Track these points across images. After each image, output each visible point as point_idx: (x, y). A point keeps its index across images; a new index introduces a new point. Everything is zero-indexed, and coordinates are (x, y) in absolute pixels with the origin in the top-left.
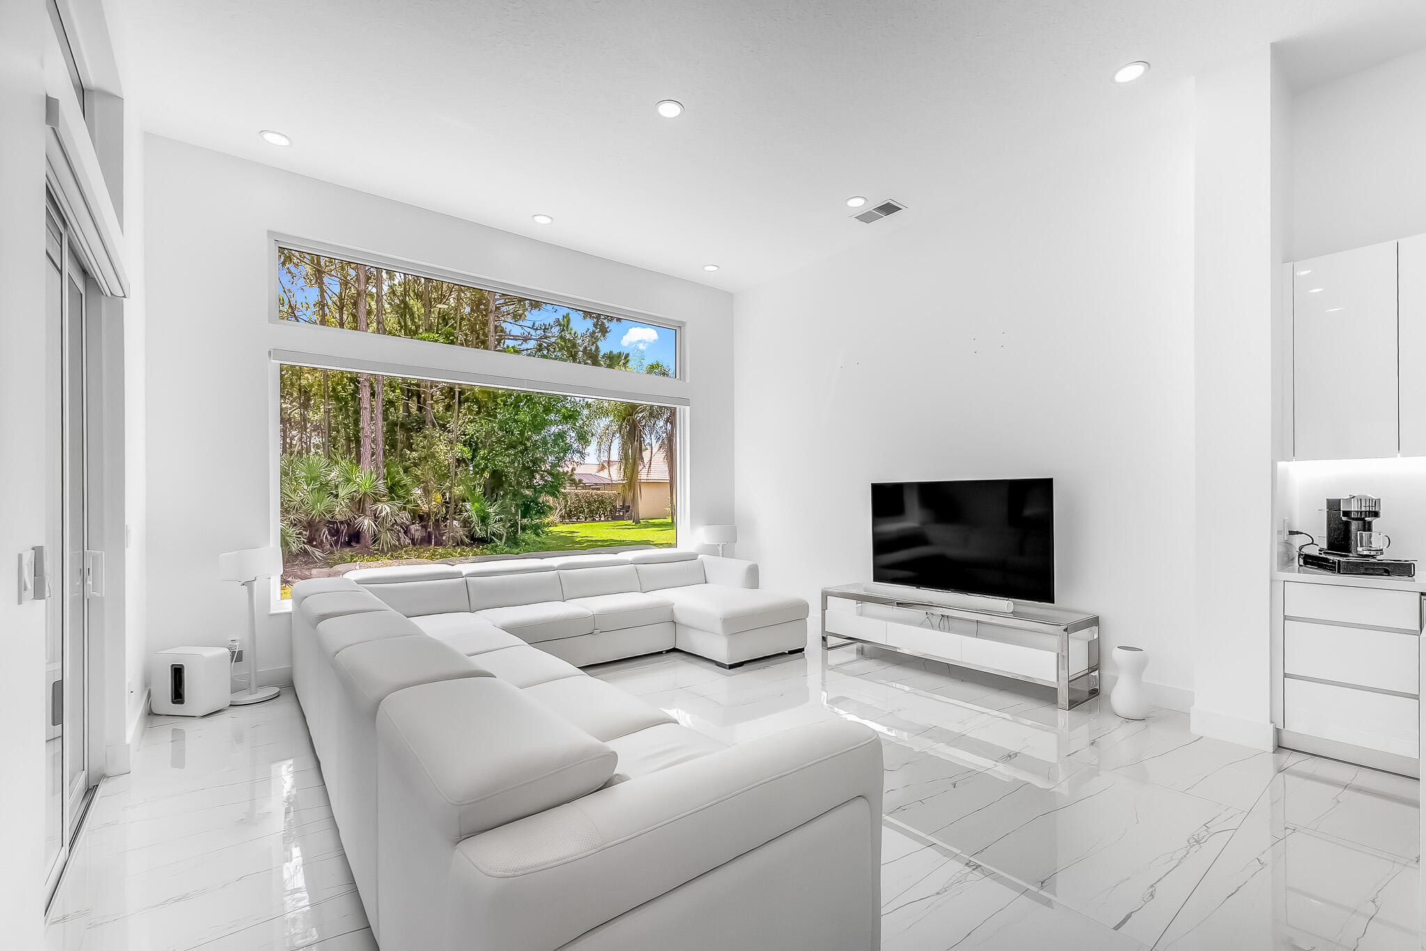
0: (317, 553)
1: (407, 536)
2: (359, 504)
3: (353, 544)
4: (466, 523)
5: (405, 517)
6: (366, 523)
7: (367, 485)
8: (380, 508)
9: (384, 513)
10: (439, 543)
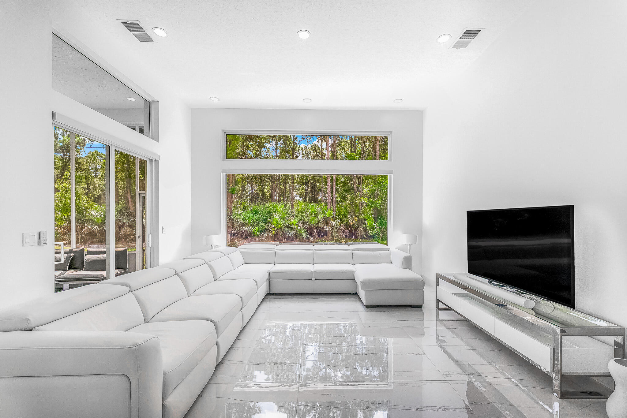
0: (311, 239)
1: (344, 234)
2: (326, 221)
3: (324, 236)
4: (365, 229)
5: (343, 226)
6: (328, 228)
7: (329, 214)
8: (332, 223)
9: (333, 225)
10: (356, 237)
